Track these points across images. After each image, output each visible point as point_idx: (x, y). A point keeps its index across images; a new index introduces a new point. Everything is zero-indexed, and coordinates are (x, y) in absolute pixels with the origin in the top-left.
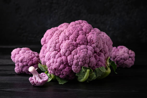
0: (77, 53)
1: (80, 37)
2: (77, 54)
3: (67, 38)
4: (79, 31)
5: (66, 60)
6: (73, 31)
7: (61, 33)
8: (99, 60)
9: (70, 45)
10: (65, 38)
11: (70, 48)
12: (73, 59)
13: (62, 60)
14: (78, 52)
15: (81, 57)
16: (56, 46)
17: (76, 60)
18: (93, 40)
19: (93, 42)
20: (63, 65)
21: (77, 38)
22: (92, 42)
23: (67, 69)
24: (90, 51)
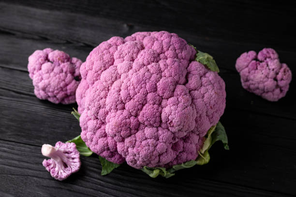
0: (135, 144)
1: (147, 109)
2: (133, 147)
3: (119, 106)
4: (148, 93)
5: (115, 148)
6: (136, 90)
7: (113, 82)
8: (183, 151)
9: (123, 126)
10: (117, 106)
11: (121, 134)
12: (127, 153)
13: (108, 145)
14: (137, 143)
15: (141, 155)
16: (98, 113)
17: (132, 157)
18: (171, 122)
19: (172, 125)
20: (109, 152)
21: (141, 110)
22: (170, 123)
23: (116, 160)
24: (163, 142)
